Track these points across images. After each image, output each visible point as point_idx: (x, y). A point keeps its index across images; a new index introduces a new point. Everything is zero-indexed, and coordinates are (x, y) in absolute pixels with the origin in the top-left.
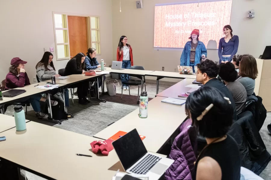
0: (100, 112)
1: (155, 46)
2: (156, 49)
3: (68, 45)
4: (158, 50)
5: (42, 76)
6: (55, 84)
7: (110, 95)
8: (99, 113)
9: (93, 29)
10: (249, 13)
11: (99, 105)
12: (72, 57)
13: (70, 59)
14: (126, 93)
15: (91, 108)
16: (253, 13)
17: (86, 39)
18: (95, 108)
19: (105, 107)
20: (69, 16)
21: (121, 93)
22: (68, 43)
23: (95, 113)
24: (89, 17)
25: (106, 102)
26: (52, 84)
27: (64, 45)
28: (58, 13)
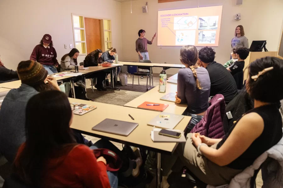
0: (116, 97)
1: (158, 45)
2: (160, 47)
3: (85, 43)
4: (161, 48)
5: (69, 66)
6: (78, 72)
7: (123, 84)
8: (116, 99)
9: (106, 31)
10: (237, 16)
11: (114, 92)
12: (89, 53)
13: (87, 55)
14: (136, 83)
15: (108, 94)
16: (240, 16)
17: (99, 39)
18: (111, 95)
19: (120, 94)
20: (85, 18)
21: (132, 83)
22: (85, 42)
23: (111, 98)
24: (102, 20)
25: (119, 90)
26: (75, 72)
27: (82, 43)
28: (76, 15)
